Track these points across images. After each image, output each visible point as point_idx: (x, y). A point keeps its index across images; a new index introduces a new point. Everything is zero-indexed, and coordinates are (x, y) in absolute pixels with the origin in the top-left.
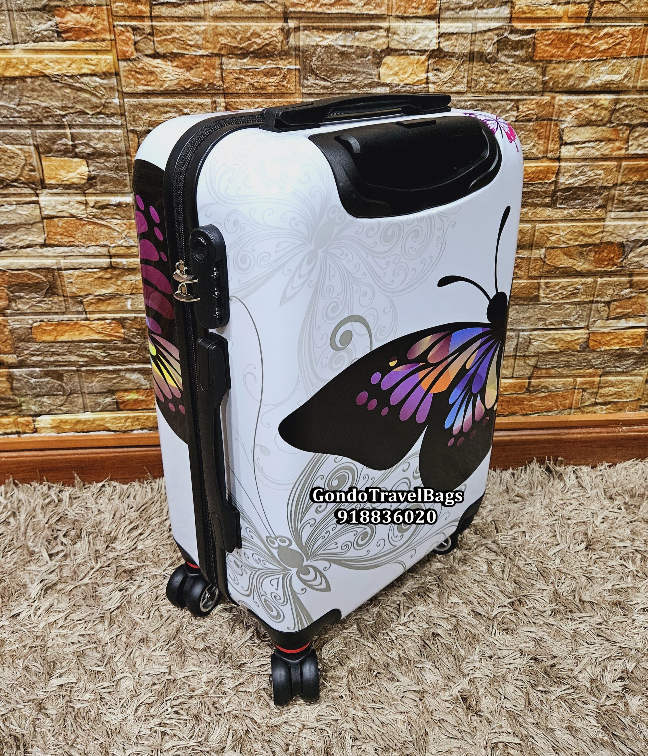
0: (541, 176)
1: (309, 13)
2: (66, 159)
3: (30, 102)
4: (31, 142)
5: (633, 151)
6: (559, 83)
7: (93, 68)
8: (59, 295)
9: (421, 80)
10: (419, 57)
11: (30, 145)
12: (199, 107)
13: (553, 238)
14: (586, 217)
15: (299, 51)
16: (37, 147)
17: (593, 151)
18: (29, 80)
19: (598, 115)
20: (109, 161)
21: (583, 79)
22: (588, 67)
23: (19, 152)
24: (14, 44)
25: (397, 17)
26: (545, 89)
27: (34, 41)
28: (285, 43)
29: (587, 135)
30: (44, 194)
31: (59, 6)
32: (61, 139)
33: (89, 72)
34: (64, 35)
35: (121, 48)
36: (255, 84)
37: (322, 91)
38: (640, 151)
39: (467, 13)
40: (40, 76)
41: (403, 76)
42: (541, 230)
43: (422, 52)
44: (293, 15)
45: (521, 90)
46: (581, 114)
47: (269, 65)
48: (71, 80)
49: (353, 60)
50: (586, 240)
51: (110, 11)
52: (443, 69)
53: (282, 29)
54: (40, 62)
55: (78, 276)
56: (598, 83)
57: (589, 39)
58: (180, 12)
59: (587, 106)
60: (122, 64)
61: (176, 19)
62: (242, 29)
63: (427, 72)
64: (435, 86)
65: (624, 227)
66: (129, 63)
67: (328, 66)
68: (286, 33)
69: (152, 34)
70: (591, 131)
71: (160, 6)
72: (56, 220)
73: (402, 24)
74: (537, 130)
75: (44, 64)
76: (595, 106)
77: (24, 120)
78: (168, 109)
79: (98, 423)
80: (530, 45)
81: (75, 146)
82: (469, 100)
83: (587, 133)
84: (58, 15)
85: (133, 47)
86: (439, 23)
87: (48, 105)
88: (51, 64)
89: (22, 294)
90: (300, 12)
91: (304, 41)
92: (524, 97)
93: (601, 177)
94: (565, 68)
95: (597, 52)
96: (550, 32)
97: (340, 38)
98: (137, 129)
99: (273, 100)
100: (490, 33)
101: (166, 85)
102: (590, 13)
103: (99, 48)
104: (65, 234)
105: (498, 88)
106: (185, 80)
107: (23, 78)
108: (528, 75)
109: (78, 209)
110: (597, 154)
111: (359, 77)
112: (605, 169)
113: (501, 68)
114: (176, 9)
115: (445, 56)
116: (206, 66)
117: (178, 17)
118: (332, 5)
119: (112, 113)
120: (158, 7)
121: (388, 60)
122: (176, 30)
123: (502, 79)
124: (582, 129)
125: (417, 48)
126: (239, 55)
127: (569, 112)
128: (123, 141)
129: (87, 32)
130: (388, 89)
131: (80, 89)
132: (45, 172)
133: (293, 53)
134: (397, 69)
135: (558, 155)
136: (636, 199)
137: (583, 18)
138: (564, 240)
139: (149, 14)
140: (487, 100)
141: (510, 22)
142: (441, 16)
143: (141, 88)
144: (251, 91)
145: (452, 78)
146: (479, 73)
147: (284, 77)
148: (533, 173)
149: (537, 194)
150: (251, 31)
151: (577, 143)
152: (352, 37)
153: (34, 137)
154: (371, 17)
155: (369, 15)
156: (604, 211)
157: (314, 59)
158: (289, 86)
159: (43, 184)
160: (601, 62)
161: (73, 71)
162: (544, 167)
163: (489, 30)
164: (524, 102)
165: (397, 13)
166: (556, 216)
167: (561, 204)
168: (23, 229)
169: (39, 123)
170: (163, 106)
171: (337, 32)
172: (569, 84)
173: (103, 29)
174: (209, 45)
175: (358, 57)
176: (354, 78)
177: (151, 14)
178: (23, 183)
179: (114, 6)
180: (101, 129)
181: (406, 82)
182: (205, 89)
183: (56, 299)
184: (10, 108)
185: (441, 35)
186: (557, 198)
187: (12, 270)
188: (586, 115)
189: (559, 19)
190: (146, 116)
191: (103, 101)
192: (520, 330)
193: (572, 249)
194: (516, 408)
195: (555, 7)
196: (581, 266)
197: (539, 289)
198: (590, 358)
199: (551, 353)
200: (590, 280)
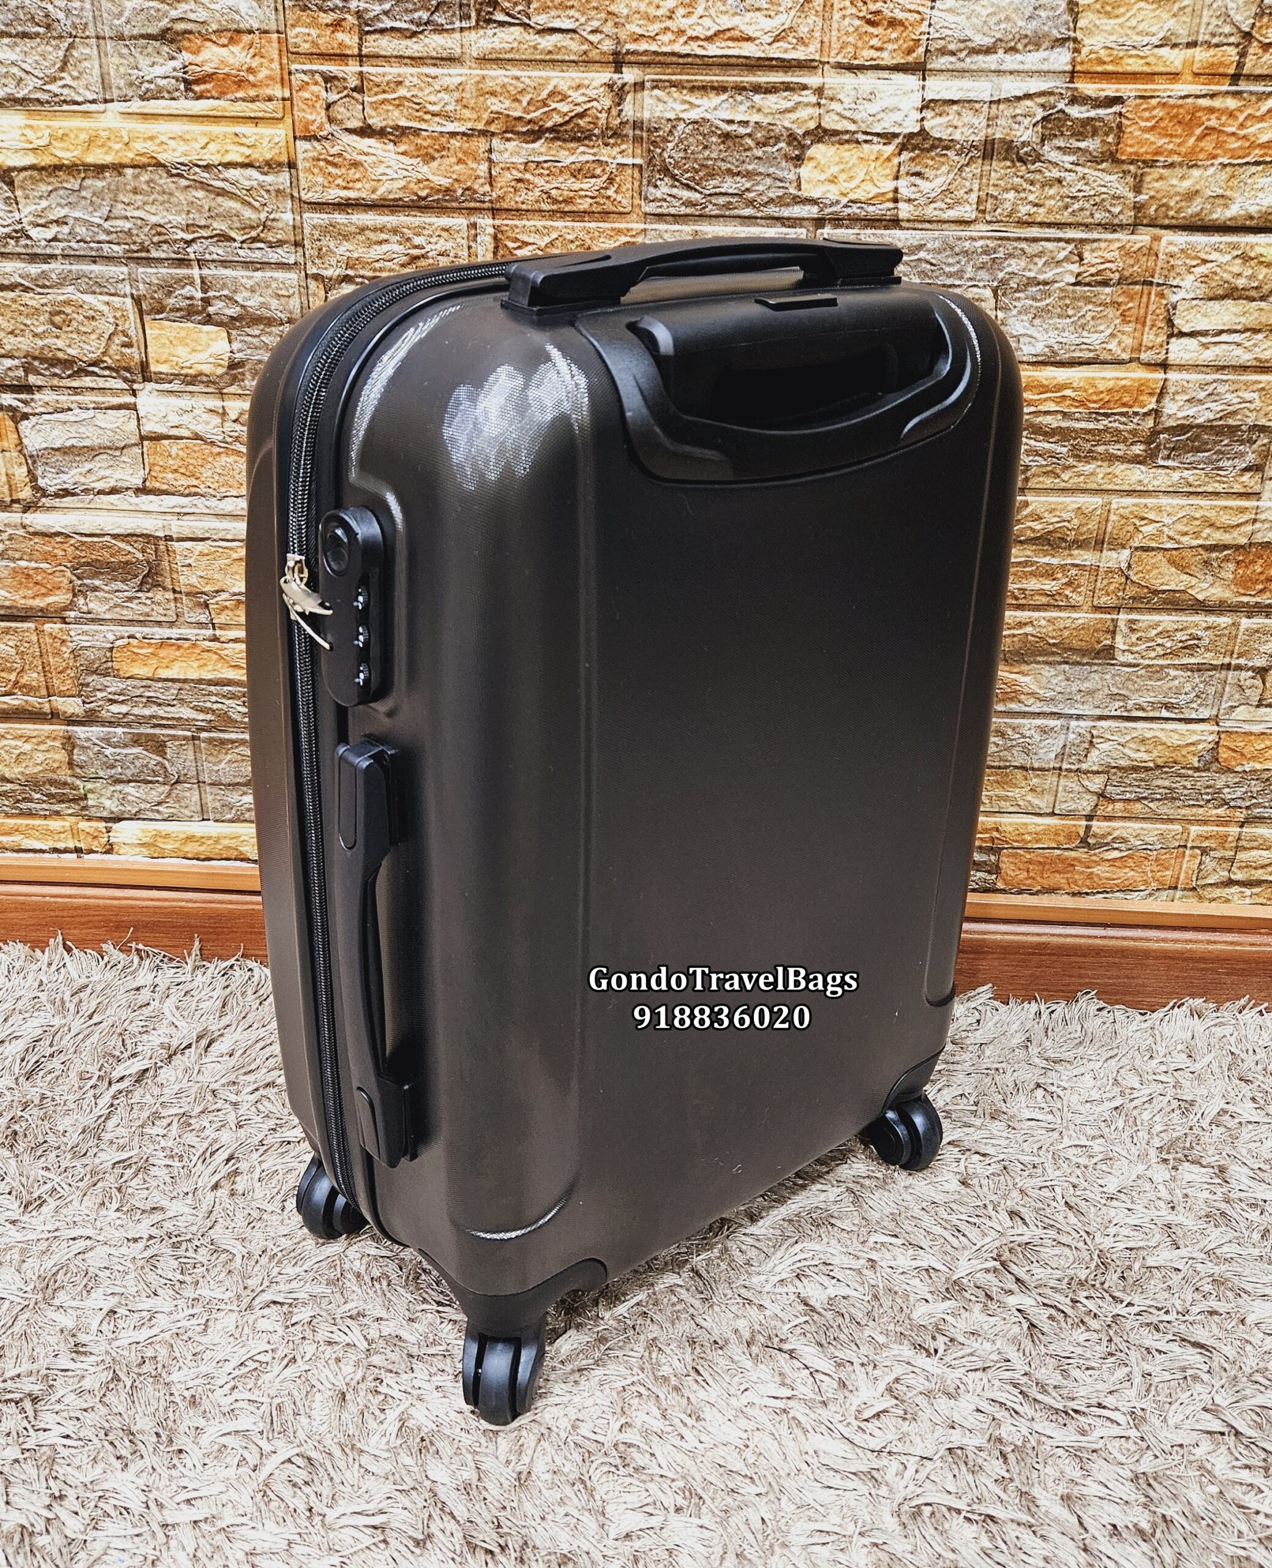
0: (1125, 400)
1: (665, 54)
2: (190, 325)
3: (129, 214)
4: (128, 290)
6: (1169, 208)
7: (248, 151)
8: (164, 588)
9: (883, 194)
10: (881, 146)
11: (125, 296)
12: (445, 234)
13: (1149, 529)
14: (1219, 488)
15: (642, 129)
16: (137, 301)
17: (1239, 351)
18: (129, 172)
19: (1251, 277)
20: (270, 334)
21: (1221, 201)
22: (1233, 176)
23: (105, 309)
24: (106, 101)
25: (840, 66)
26: (1140, 220)
27: (142, 98)
28: (614, 112)
29: (1226, 318)
30: (146, 391)
31: (190, 32)
32: (183, 287)
33: (240, 159)
34: (197, 88)
35: (301, 114)
36: (554, 192)
37: (683, 210)
39: (982, 62)
40: (149, 165)
41: (846, 185)
42: (1121, 511)
43: (887, 137)
44: (632, 58)
45: (1090, 220)
46: (1215, 273)
47: (581, 155)
48: (206, 175)
49: (746, 150)
50: (1218, 537)
51: (283, 42)
52: (928, 173)
53: (610, 86)
54: (151, 138)
55: (202, 554)
56: (1253, 210)
57: (1236, 118)
58: (416, 47)
59: (1228, 257)
60: (302, 145)
61: (408, 61)
62: (532, 84)
63: (897, 178)
64: (912, 208)
66: (316, 144)
67: (696, 160)
68: (619, 93)
69: (359, 89)
70: (1234, 309)
71: (377, 36)
72: (164, 442)
73: (848, 79)
74: (1119, 304)
75: (158, 141)
76: (1245, 258)
77: (115, 248)
78: (384, 236)
79: (226, 842)
80: (1111, 128)
81: (207, 301)
82: (982, 238)
83: (1226, 314)
84: (187, 49)
85: (323, 113)
86: (924, 79)
87: (162, 222)
88: (171, 143)
89: (97, 582)
90: (646, 52)
91: (652, 111)
92: (1095, 235)
93: (1252, 407)
94: (1182, 178)
95: (1253, 146)
96: (1154, 102)
97: (725, 105)
98: (325, 273)
99: (587, 224)
100: (1028, 103)
101: (381, 191)
102: (1240, 65)
103: (261, 114)
104: (182, 470)
105: (1041, 215)
106: (419, 181)
107: (118, 168)
108: (1104, 190)
109: (207, 423)
110: (1246, 358)
111: (758, 184)
112: (1263, 389)
113: (1047, 174)
114: (408, 42)
115: (933, 147)
116: (460, 155)
117: (412, 58)
118: (708, 39)
119: (279, 241)
120: (374, 37)
121: (819, 151)
122: (407, 83)
123: (1051, 197)
124: (1216, 305)
125: (878, 130)
126: (524, 133)
127: (1190, 269)
128: (297, 296)
129: (240, 83)
130: (815, 209)
131: (222, 193)
132: (149, 349)
133: (631, 133)
134: (834, 170)
135: (1162, 356)
137: (1225, 75)
138: (1171, 534)
139: (356, 51)
140: (1019, 239)
141: (1071, 81)
142: (928, 66)
143: (334, 194)
144: (544, 207)
145: (948, 191)
146: (1002, 183)
147: (611, 180)
148: (1109, 391)
149: (1117, 436)
150: (550, 88)
151: (1204, 333)
152: (749, 104)
153: (133, 280)
154: (786, 65)
155: (783, 60)
156: (1258, 476)
157: (670, 145)
158: (619, 198)
159: (145, 372)
160: (1260, 168)
161: (211, 156)
162: (1133, 380)
163: (1028, 96)
164: (1095, 245)
165: (839, 59)
166: (1156, 483)
167: (1168, 457)
168: (105, 456)
169: (144, 255)
170: (375, 230)
171: (718, 94)
172: (1190, 211)
173: (269, 77)
174: (467, 113)
175: (758, 144)
176: (748, 185)
177: (360, 50)
178: (108, 368)
179: (291, 33)
180: (257, 270)
181: (852, 196)
182: (456, 200)
183: (159, 595)
184: (92, 224)
185: (926, 105)
186: (1159, 445)
187: (81, 534)
188: (1226, 276)
189: (1174, 76)
190: (344, 249)
191: (263, 216)
192: (1071, 716)
193: (1187, 554)
194: (1059, 879)
195: (1165, 51)
196: (1206, 589)
197: (1114, 632)
198: (1220, 784)
199: (1135, 769)
200: (1224, 620)
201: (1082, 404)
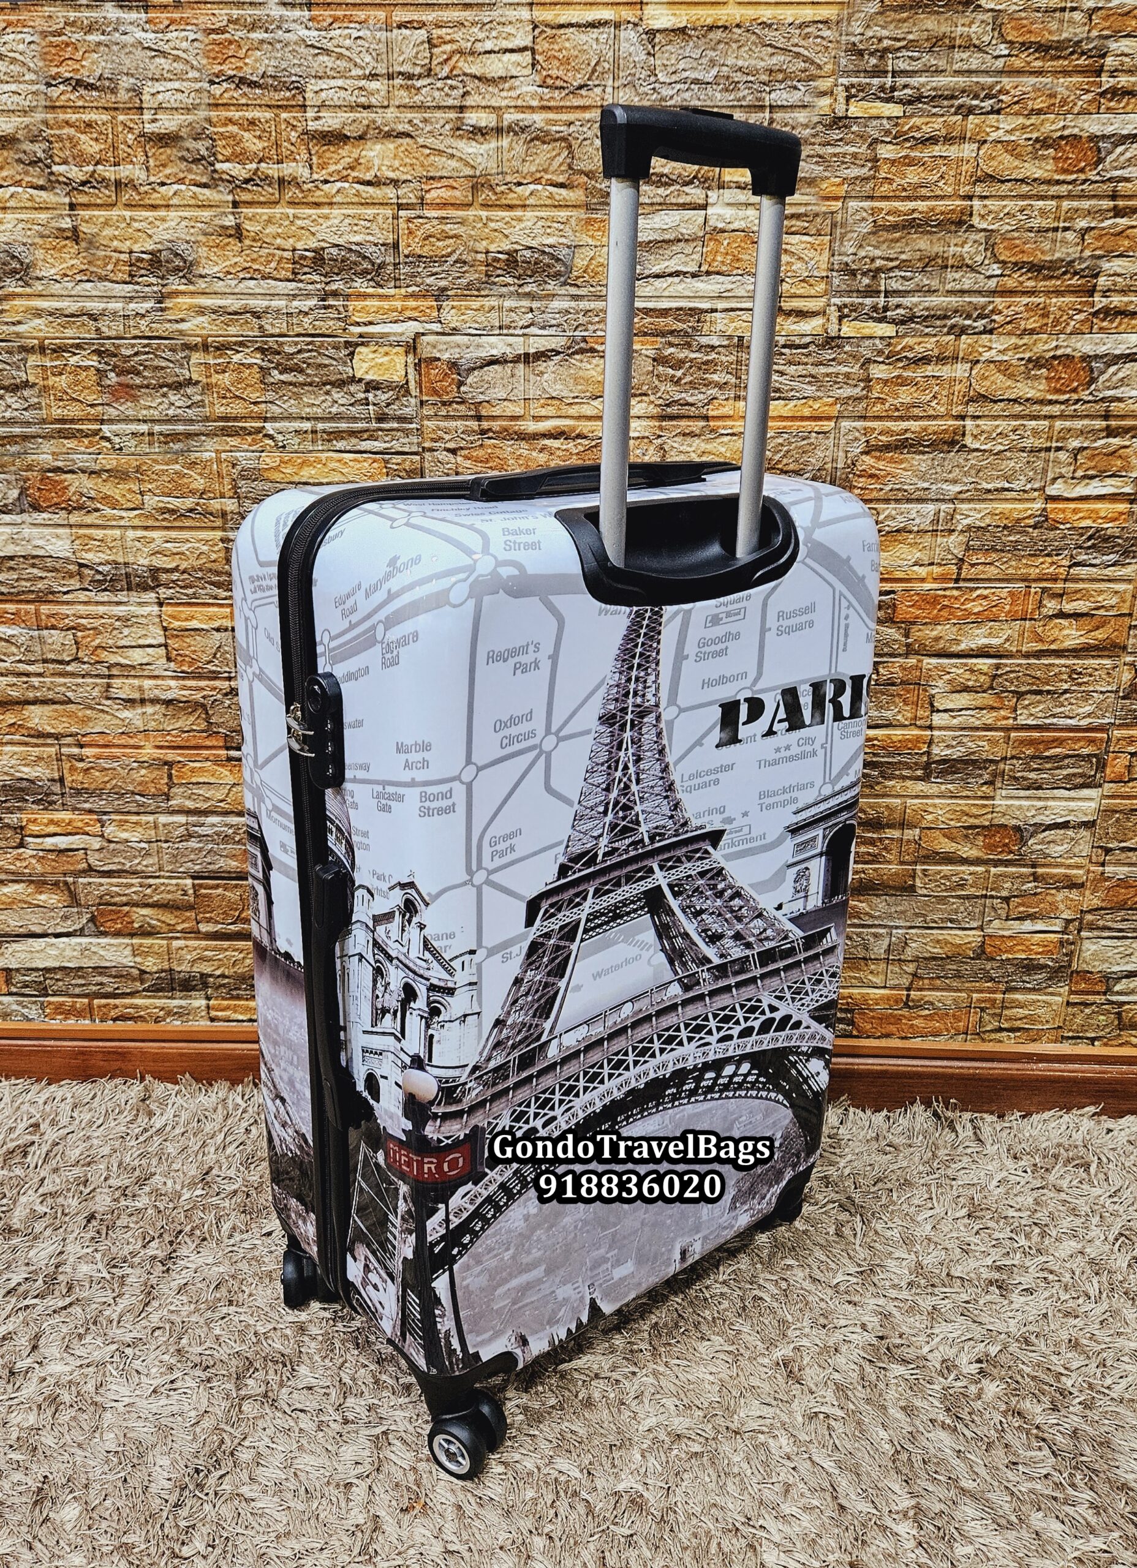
0: (909, 746)
5: (1022, 720)
13: (930, 817)
14: (969, 794)
17: (972, 720)
19: (976, 681)
21: (955, 642)
22: (960, 629)
26: (909, 651)
29: (963, 702)
38: (1030, 722)
42: (912, 807)
46: (955, 679)
50: (973, 821)
56: (973, 646)
57: (958, 600)
59: (961, 671)
65: (1020, 808)
70: (967, 698)
74: (901, 695)
76: (972, 671)
80: (890, 606)
83: (963, 700)
92: (886, 659)
93: (983, 749)
94: (931, 630)
95: (969, 614)
96: (911, 593)
102: (959, 574)
108: (889, 637)
110: (977, 723)
112: (988, 740)
124: (956, 696)
127: (940, 677)
135: (928, 723)
136: (1032, 775)
137: (950, 579)
138: (942, 820)
148: (899, 741)
149: (906, 766)
151: (951, 710)
156: (991, 788)
160: (974, 625)
162: (912, 735)
166: (931, 791)
167: (936, 777)
172: (937, 647)
186: (930, 771)
188: (961, 680)
189: (923, 580)
192: (892, 927)
193: (954, 831)
194: (892, 1028)
195: (916, 568)
196: (967, 851)
197: (914, 877)
198: (988, 967)
199: (934, 959)
200: (980, 869)
201: (884, 748)
